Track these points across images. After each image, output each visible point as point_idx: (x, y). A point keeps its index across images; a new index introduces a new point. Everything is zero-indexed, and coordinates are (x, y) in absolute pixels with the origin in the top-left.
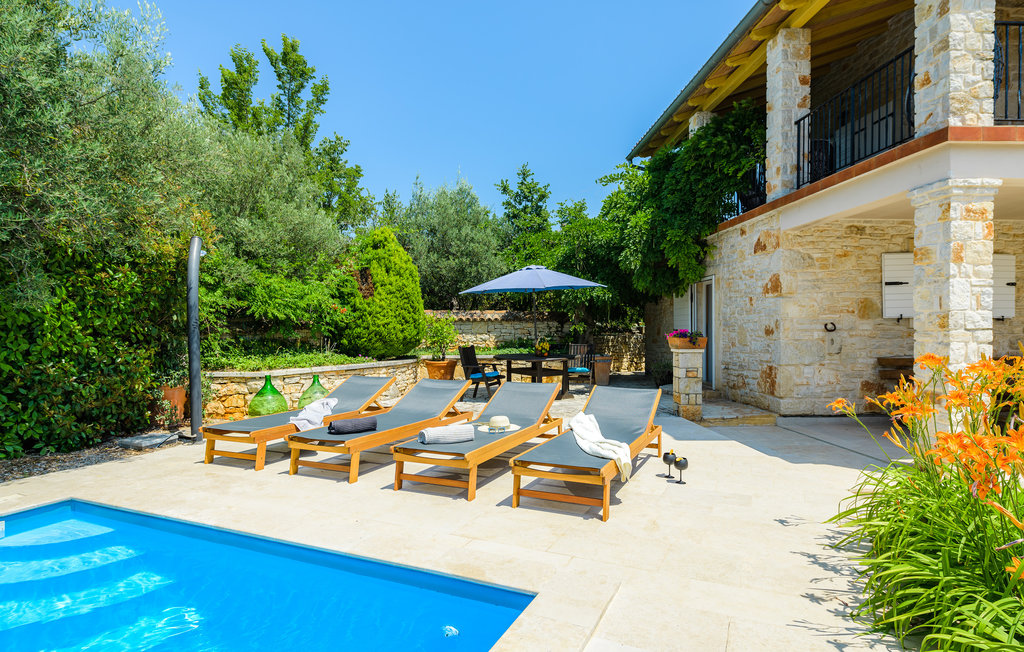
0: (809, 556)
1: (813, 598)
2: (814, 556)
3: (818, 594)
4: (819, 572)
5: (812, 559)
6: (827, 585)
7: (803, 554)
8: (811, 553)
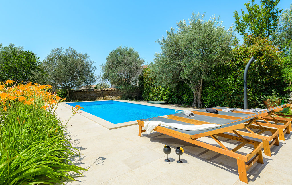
0: (83, 149)
1: (77, 140)
2: (82, 149)
3: (76, 141)
4: (79, 146)
5: (82, 148)
6: (76, 144)
7: (85, 149)
8: (83, 150)
